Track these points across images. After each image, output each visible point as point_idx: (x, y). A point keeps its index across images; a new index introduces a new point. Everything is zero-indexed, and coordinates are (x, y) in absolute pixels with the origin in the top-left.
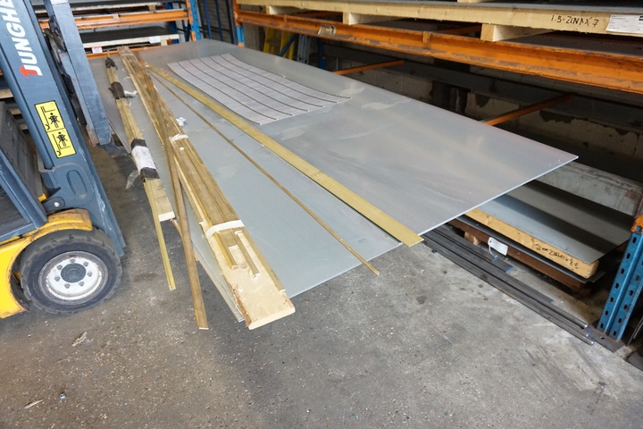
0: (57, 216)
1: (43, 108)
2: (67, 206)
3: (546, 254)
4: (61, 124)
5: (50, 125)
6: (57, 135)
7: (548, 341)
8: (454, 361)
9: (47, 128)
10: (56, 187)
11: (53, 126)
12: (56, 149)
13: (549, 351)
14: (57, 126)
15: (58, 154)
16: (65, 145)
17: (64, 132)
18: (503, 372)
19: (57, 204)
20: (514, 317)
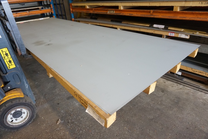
0: (9, 93)
1: (2, 51)
2: (13, 88)
3: (197, 73)
4: (10, 56)
5: (5, 57)
6: (8, 60)
7: (205, 98)
8: (182, 108)
9: (4, 58)
10: (8, 81)
11: (6, 57)
12: (8, 66)
13: (207, 101)
14: (8, 57)
15: (9, 68)
16: (11, 64)
17: (11, 59)
18: (197, 108)
19: (9, 88)
20: (191, 92)
